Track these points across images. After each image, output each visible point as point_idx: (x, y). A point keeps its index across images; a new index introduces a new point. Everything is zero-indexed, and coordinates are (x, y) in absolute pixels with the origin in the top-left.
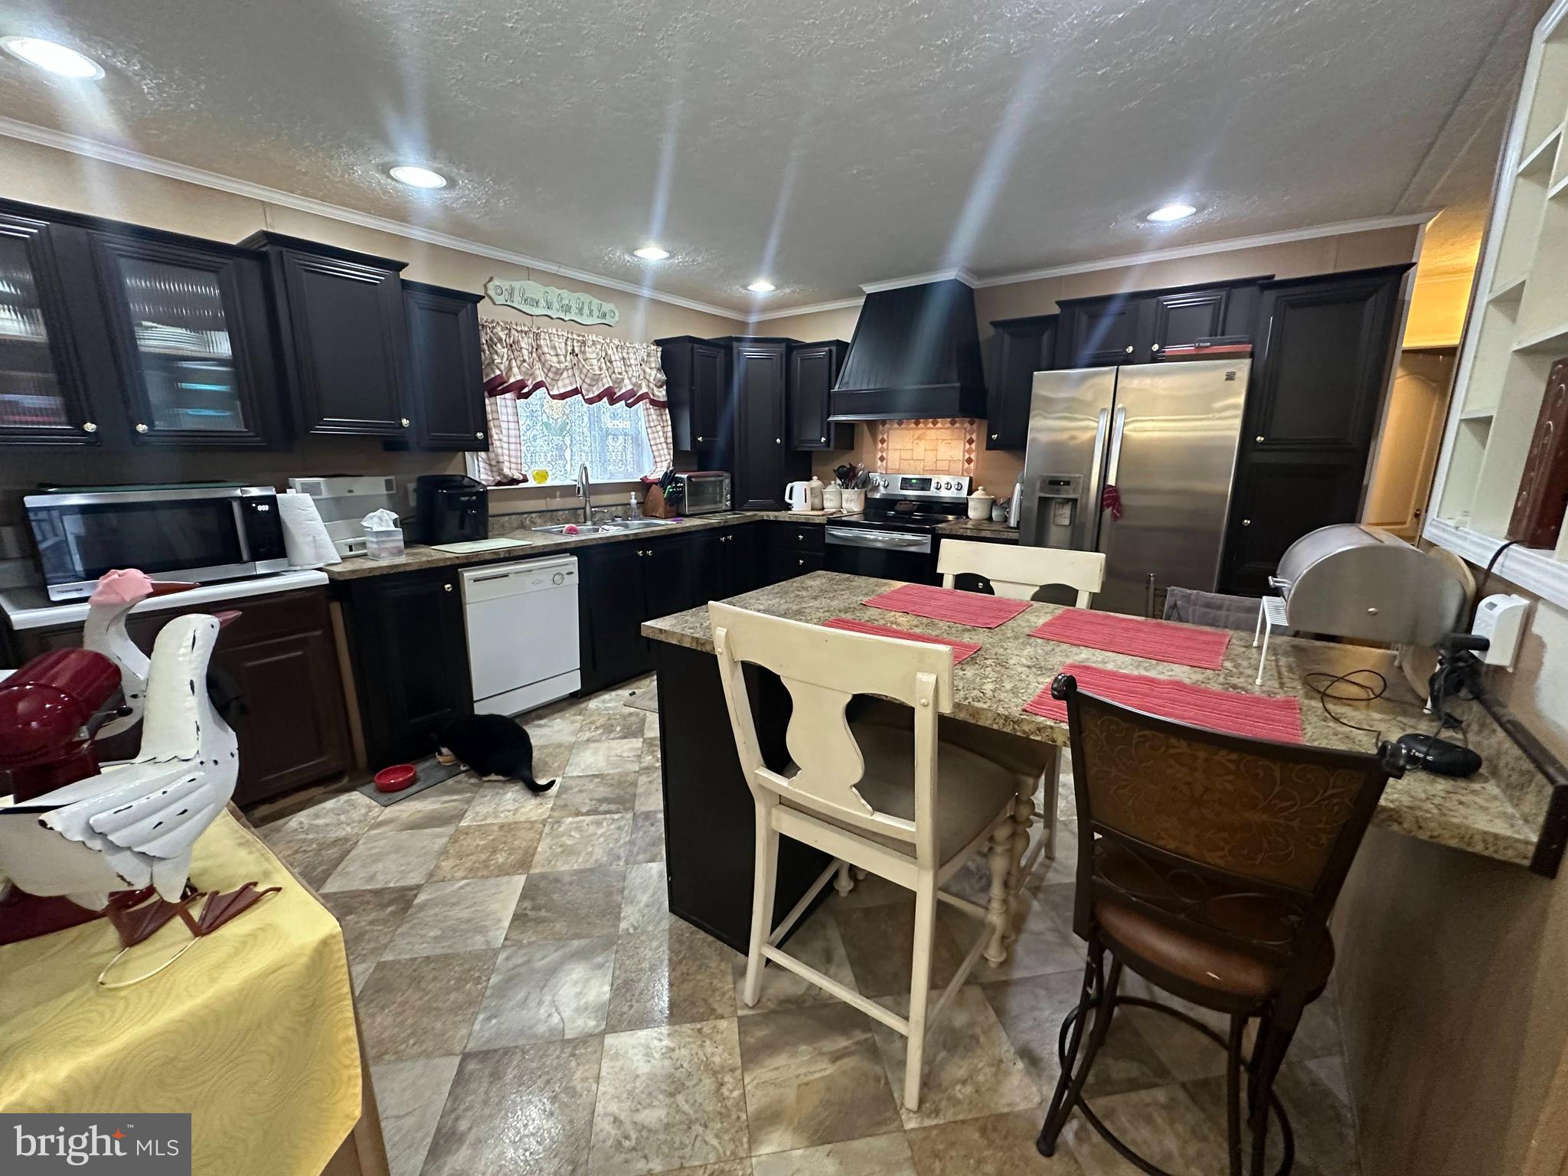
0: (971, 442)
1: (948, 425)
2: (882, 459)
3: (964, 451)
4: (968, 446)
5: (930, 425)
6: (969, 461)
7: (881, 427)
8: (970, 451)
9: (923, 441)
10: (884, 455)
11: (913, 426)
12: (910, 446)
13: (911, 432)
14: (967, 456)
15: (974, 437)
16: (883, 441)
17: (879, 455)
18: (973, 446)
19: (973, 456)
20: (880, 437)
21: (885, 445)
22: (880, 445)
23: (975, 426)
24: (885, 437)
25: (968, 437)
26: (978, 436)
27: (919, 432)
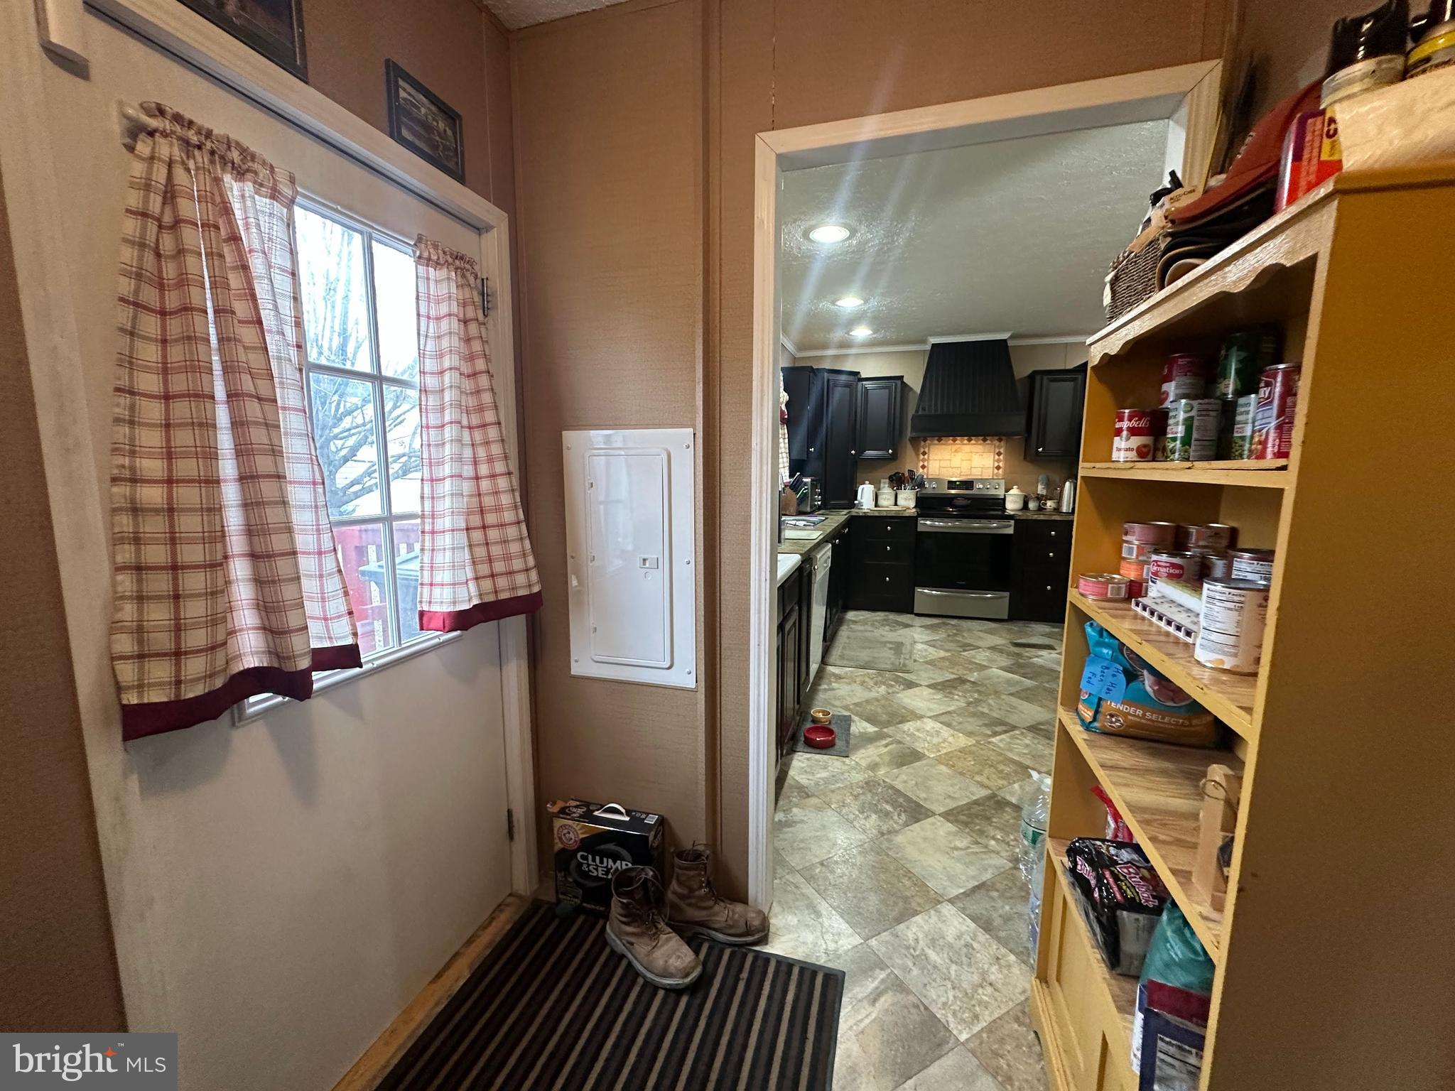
0: (999, 454)
1: (981, 442)
2: (923, 467)
3: (994, 461)
4: (997, 457)
5: (966, 442)
6: (998, 468)
7: (923, 443)
8: (998, 461)
9: (959, 454)
10: (926, 464)
11: (951, 442)
12: (949, 457)
13: (950, 447)
14: (996, 464)
15: (1002, 450)
16: (924, 453)
17: (921, 464)
18: (1001, 457)
19: (1001, 464)
20: (922, 450)
21: (926, 457)
22: (922, 457)
23: (1002, 443)
24: (926, 450)
25: (997, 451)
26: (1006, 450)
27: (954, 447)
